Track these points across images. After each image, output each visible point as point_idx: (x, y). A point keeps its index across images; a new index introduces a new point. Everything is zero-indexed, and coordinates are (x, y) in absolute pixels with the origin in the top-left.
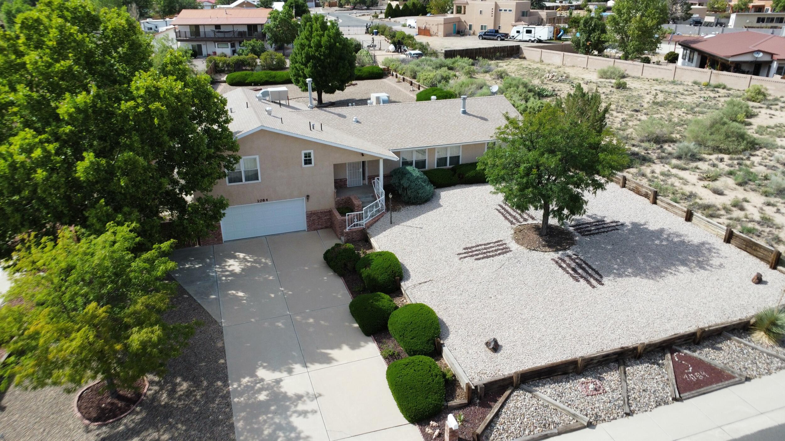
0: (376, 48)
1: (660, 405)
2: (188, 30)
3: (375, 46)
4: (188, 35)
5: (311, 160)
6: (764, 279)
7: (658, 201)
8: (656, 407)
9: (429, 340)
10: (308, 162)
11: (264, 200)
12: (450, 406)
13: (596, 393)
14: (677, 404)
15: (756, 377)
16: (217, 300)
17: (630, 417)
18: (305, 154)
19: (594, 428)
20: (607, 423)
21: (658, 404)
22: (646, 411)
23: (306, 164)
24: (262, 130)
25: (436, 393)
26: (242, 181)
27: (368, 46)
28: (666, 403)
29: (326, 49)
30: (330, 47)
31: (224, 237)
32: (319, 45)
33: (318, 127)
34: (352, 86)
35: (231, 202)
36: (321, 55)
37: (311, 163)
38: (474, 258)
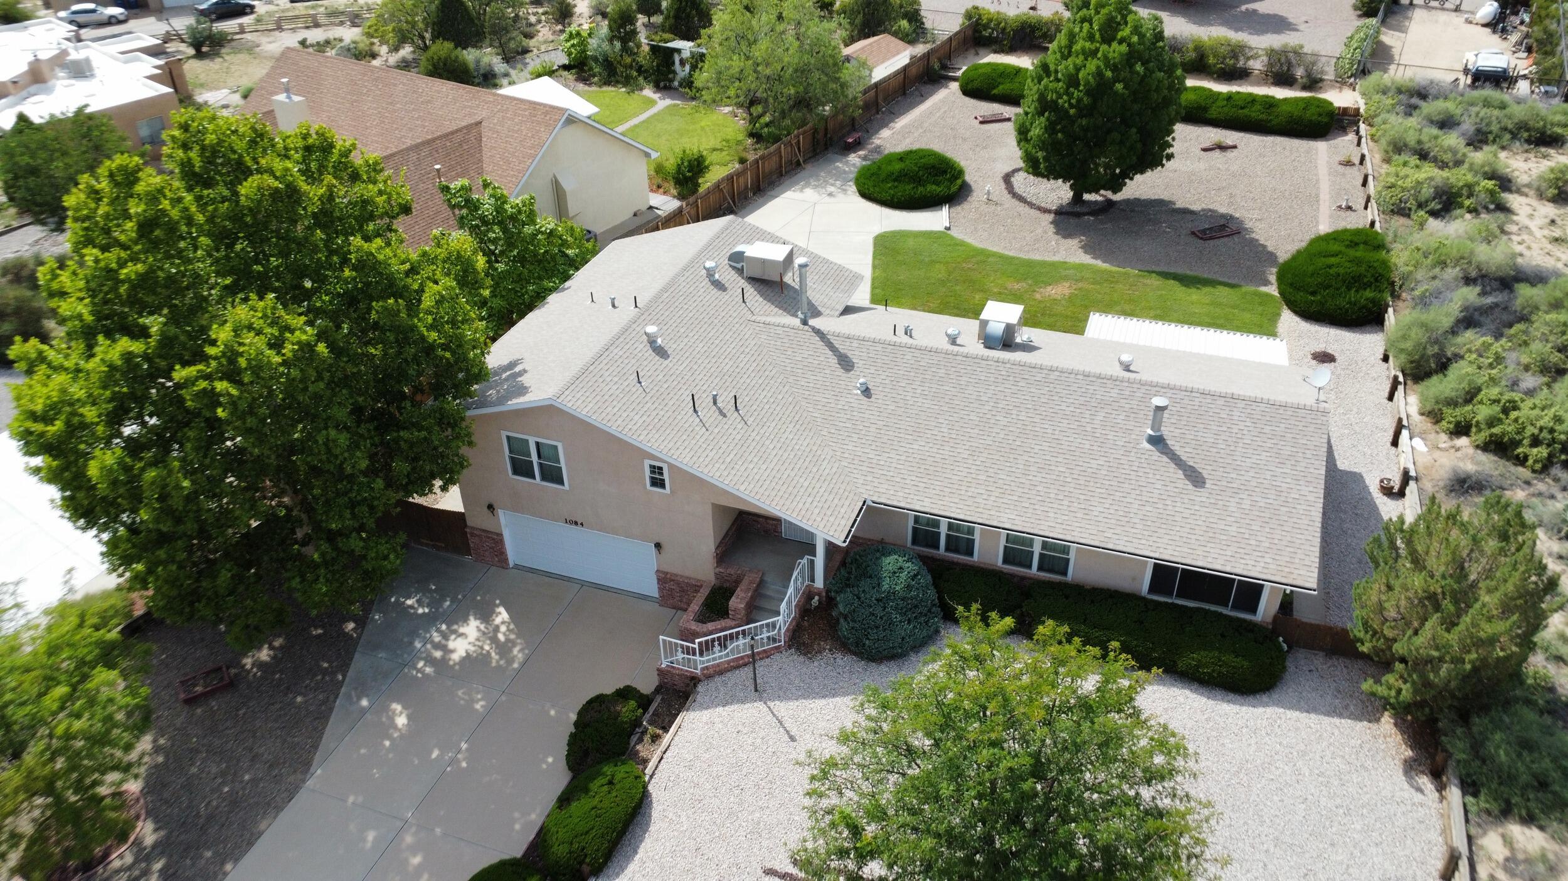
5: (663, 481)
10: (657, 482)
11: (576, 523)
18: (652, 467)
23: (654, 485)
24: (551, 406)
26: (534, 477)
29: (1088, 93)
30: (1100, 89)
31: (512, 557)
32: (1073, 81)
33: (725, 402)
34: (1217, 153)
35: (517, 507)
36: (1071, 106)
37: (662, 486)
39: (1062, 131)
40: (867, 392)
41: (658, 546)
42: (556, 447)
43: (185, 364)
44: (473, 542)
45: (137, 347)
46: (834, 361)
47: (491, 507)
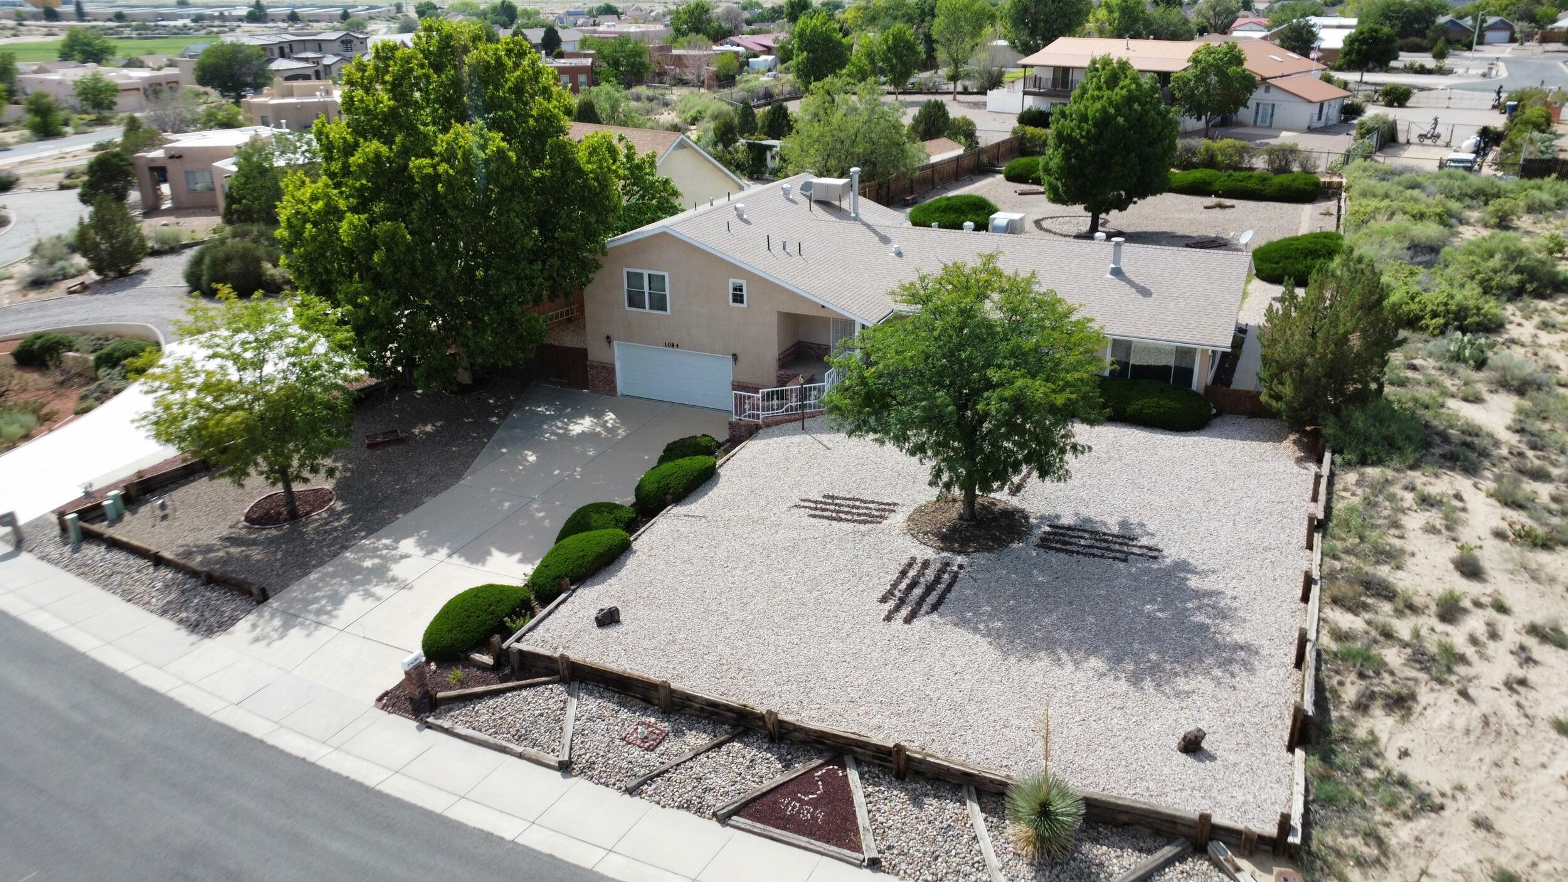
1: (688, 808)
3: (1438, 136)
4: (1049, 85)
5: (742, 296)
6: (1204, 744)
8: (678, 807)
10: (738, 298)
11: (673, 345)
12: (473, 660)
13: (639, 742)
14: (714, 824)
15: (898, 874)
16: (504, 454)
17: (627, 796)
18: (734, 286)
19: (564, 777)
20: (591, 783)
21: (687, 806)
22: (658, 803)
23: (734, 301)
24: (665, 233)
26: (645, 307)
27: (1421, 136)
28: (699, 811)
29: (1095, 125)
30: (1104, 122)
31: (620, 388)
32: (1084, 118)
33: (792, 248)
34: (1218, 209)
35: (630, 337)
36: (1082, 137)
37: (742, 302)
38: (813, 512)
40: (899, 254)
41: (735, 357)
42: (663, 277)
43: (418, 156)
44: (591, 373)
45: (384, 149)
46: (876, 239)
47: (608, 338)
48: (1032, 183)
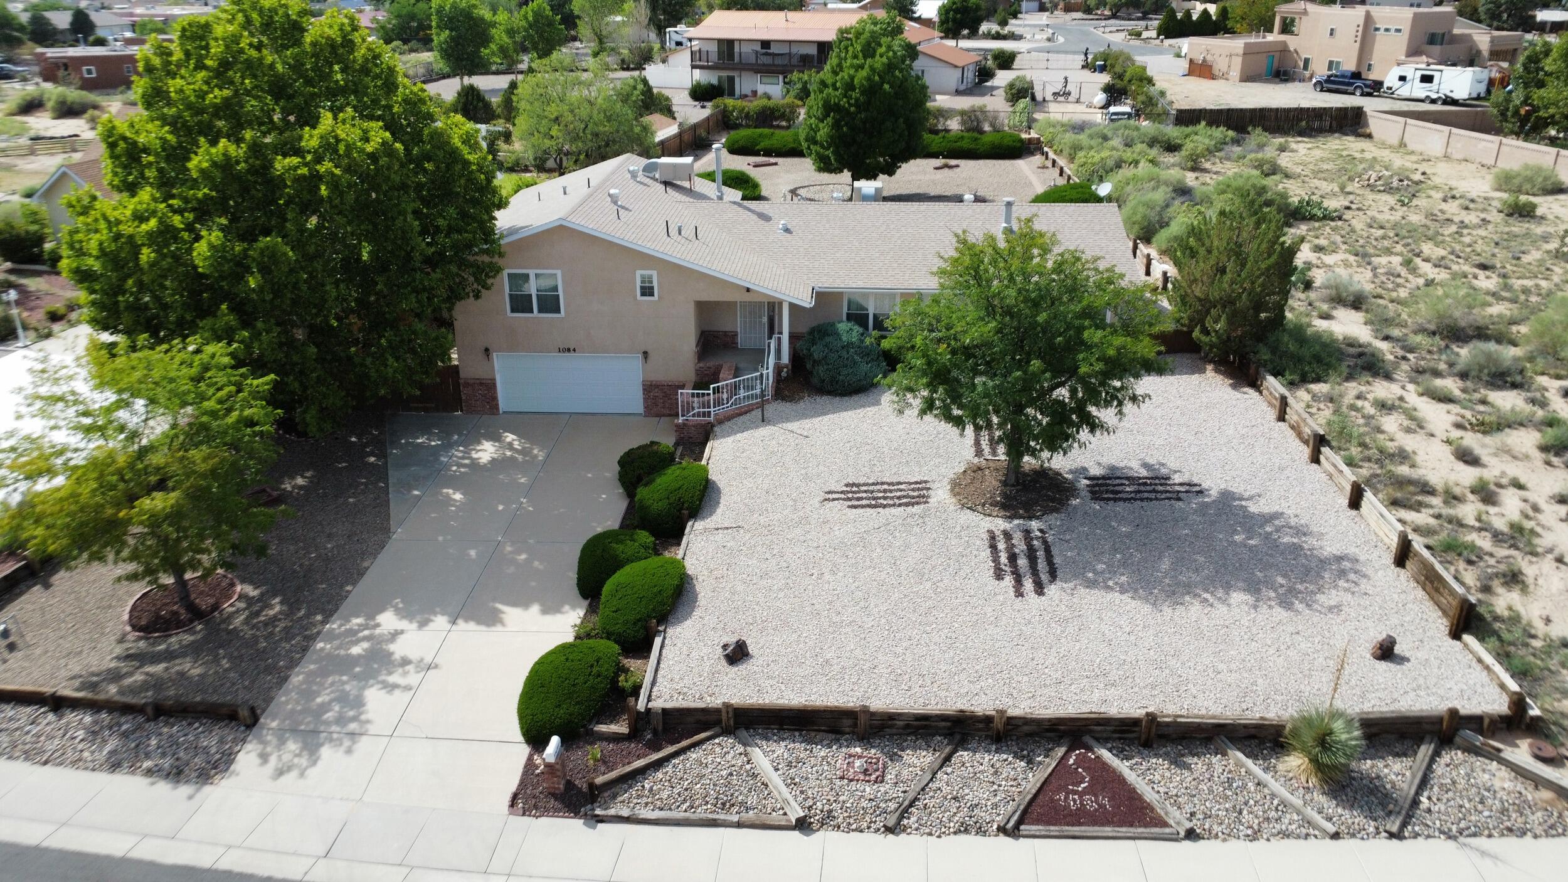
0: (1070, 99)
1: (966, 831)
2: (713, 48)
3: (1069, 94)
4: (714, 57)
5: (652, 288)
6: (1398, 650)
7: (1322, 458)
8: (955, 833)
9: (639, 620)
10: (647, 291)
11: (569, 350)
12: (597, 732)
13: (862, 777)
14: (1003, 839)
15: (1216, 837)
16: (419, 498)
17: (891, 836)
18: (642, 276)
19: (808, 835)
20: (840, 833)
21: (963, 829)
22: (930, 834)
23: (643, 294)
24: (561, 226)
25: (578, 703)
26: (532, 311)
27: (1055, 94)
28: (981, 831)
29: (862, 93)
30: (871, 90)
31: (502, 405)
32: (850, 86)
33: (688, 232)
34: (946, 170)
35: (513, 346)
36: (850, 105)
37: (652, 294)
38: (850, 503)
39: (846, 124)
40: (787, 230)
41: (645, 354)
42: (554, 276)
43: (285, 156)
44: (465, 393)
45: (232, 149)
46: (755, 217)
47: (487, 350)
48: (764, 155)
